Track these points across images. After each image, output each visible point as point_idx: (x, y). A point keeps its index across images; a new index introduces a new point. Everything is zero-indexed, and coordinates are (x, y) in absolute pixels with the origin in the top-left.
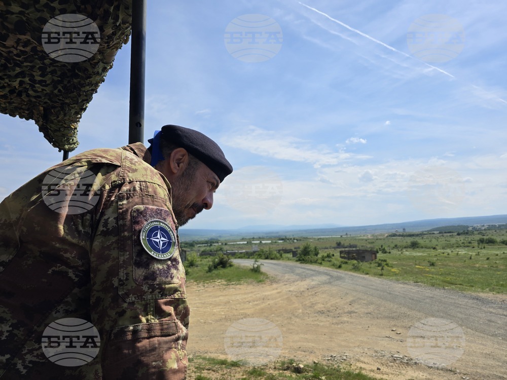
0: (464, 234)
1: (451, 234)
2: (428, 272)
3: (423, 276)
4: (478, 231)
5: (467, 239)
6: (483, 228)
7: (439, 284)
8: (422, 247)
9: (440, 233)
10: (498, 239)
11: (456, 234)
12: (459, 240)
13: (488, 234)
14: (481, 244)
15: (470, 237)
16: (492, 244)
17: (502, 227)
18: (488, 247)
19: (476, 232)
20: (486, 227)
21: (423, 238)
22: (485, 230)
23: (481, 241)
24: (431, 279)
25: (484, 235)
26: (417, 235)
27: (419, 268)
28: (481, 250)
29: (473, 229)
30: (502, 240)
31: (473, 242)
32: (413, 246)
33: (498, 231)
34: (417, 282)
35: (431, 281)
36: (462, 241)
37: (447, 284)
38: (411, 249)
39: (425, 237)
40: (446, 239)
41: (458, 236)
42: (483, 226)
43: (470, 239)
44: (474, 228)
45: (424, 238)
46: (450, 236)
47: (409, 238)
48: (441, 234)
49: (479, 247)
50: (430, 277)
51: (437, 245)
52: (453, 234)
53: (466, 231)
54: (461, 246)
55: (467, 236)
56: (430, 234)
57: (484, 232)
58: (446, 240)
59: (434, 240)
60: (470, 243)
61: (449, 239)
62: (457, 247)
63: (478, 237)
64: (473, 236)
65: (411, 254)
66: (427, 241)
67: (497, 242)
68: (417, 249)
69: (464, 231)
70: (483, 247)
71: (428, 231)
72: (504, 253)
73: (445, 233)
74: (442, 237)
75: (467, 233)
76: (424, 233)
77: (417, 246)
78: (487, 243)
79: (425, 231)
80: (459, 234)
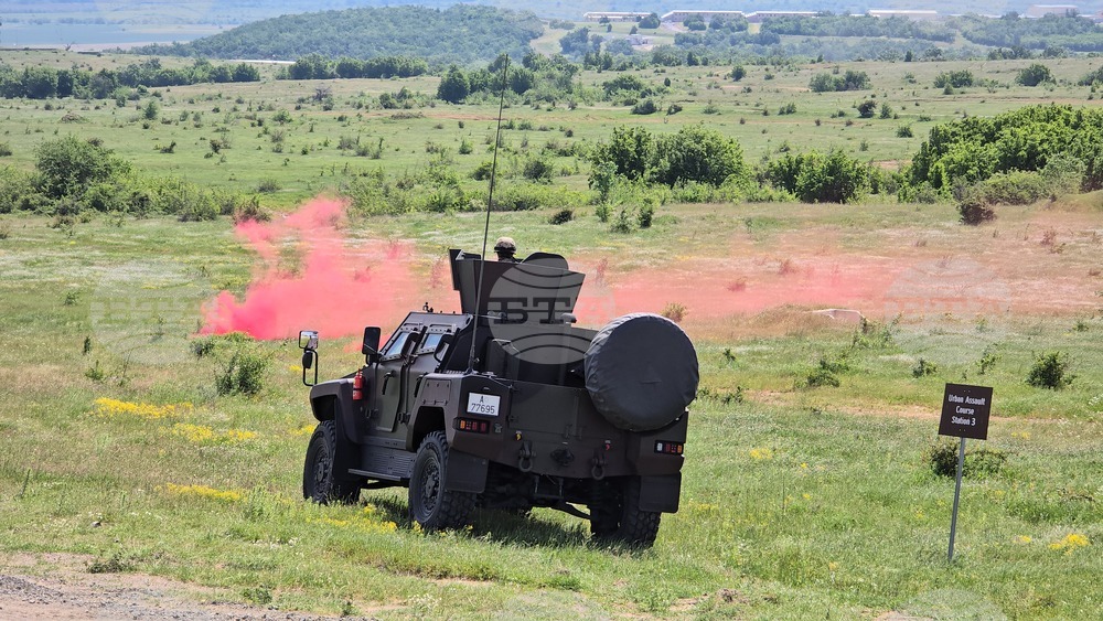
0: (498, 88)
1: (392, 86)
2: (210, 459)
3: (167, 505)
4: (607, 65)
5: (513, 139)
6: (649, 43)
7: (307, 581)
8: (140, 205)
9: (300, 73)
10: (754, 148)
11: (429, 85)
12: (449, 141)
13: (677, 95)
14: (619, 185)
15: (539, 118)
16: (704, 189)
17: (785, 41)
18: (676, 210)
19: (590, 80)
20: (666, 36)
21: (150, 114)
22: (659, 59)
23: (627, 161)
24: (237, 534)
25: (649, 109)
26: (104, 87)
27: (127, 421)
28: (621, 240)
29: (567, 46)
30: (778, 159)
31: (559, 163)
32: (57, 192)
33: (754, 74)
34: (115, 567)
35: (244, 551)
36: (480, 158)
37: (379, 578)
38: (41, 223)
39: (172, 102)
40: (351, 133)
41: (446, 111)
42: (650, 23)
43: (537, 140)
44: (576, 42)
45: (163, 112)
46: (386, 102)
47: (29, 110)
48: (310, 86)
49: (603, 216)
50: (226, 504)
51: (268, 188)
52: (410, 84)
53: (516, 65)
54: (461, 206)
55: (519, 112)
56: (220, 77)
57: (649, 77)
58: (345, 145)
59: (243, 136)
60: (537, 172)
61: (372, 128)
62: (439, 207)
63: (603, 122)
64: (561, 116)
65: (37, 275)
66: (191, 153)
67: (735, 170)
68: (99, 221)
69: (501, 63)
70: (633, 220)
71: (204, 48)
72: (786, 269)
73: (348, 71)
74: (315, 112)
75: (521, 85)
76: (169, 64)
77: (92, 190)
78: (668, 178)
79: (180, 51)
80: (453, 92)
